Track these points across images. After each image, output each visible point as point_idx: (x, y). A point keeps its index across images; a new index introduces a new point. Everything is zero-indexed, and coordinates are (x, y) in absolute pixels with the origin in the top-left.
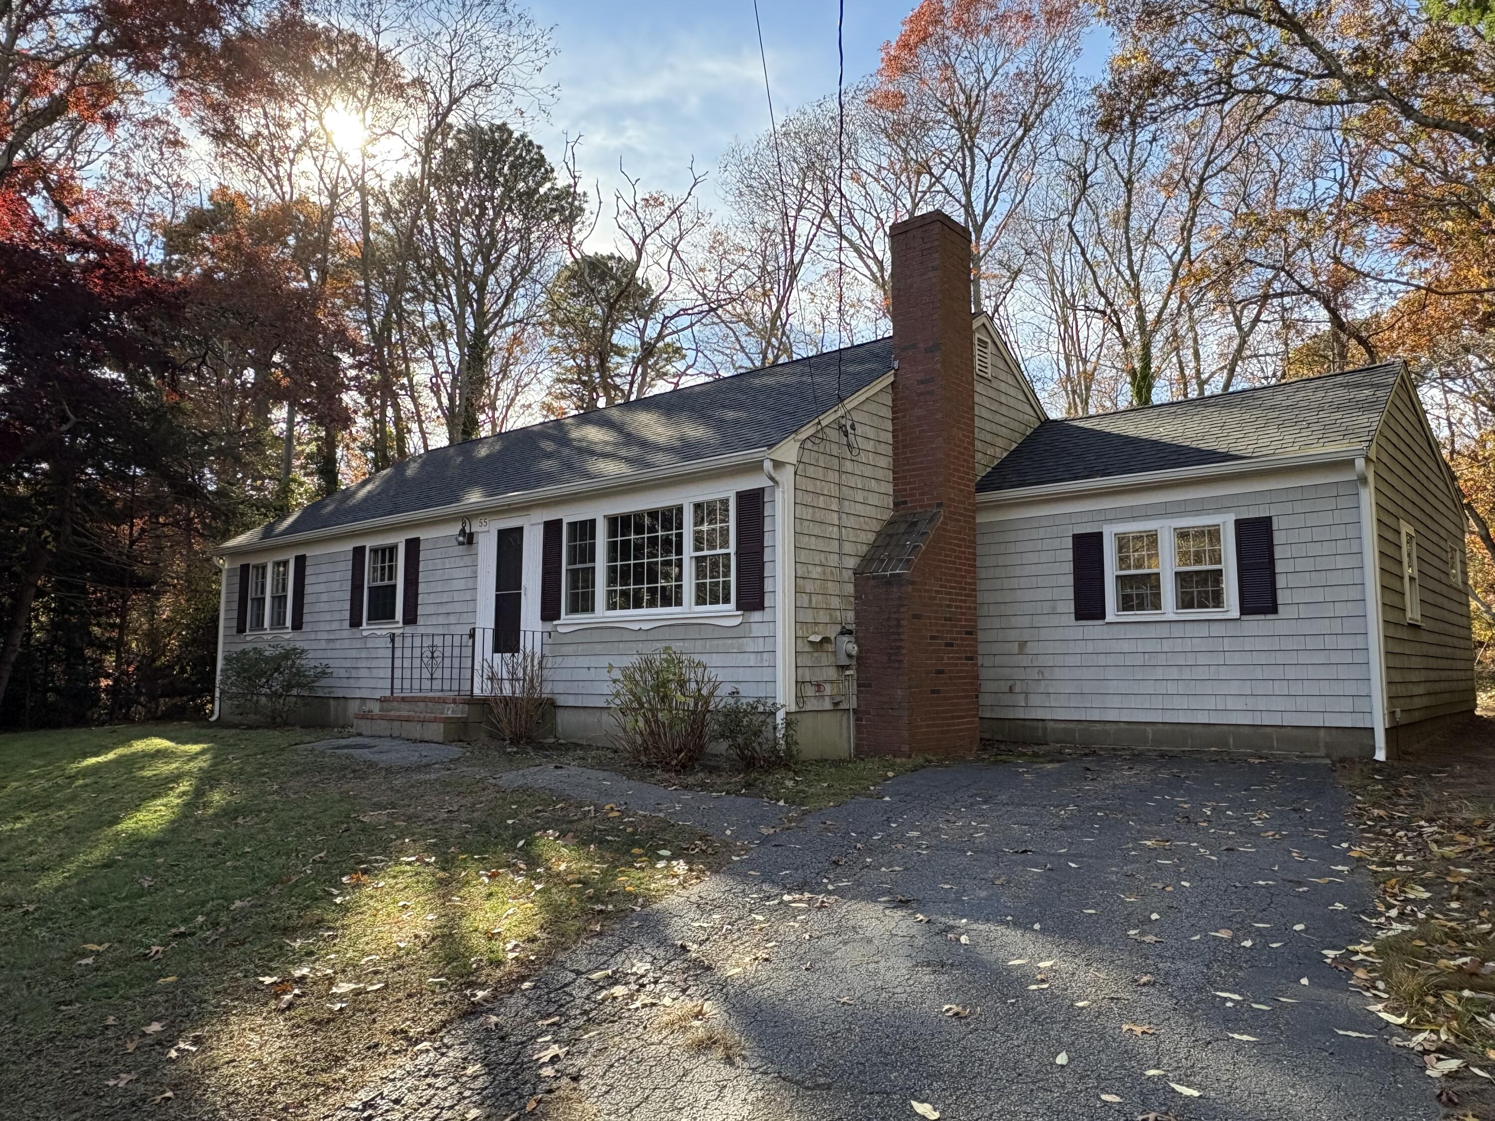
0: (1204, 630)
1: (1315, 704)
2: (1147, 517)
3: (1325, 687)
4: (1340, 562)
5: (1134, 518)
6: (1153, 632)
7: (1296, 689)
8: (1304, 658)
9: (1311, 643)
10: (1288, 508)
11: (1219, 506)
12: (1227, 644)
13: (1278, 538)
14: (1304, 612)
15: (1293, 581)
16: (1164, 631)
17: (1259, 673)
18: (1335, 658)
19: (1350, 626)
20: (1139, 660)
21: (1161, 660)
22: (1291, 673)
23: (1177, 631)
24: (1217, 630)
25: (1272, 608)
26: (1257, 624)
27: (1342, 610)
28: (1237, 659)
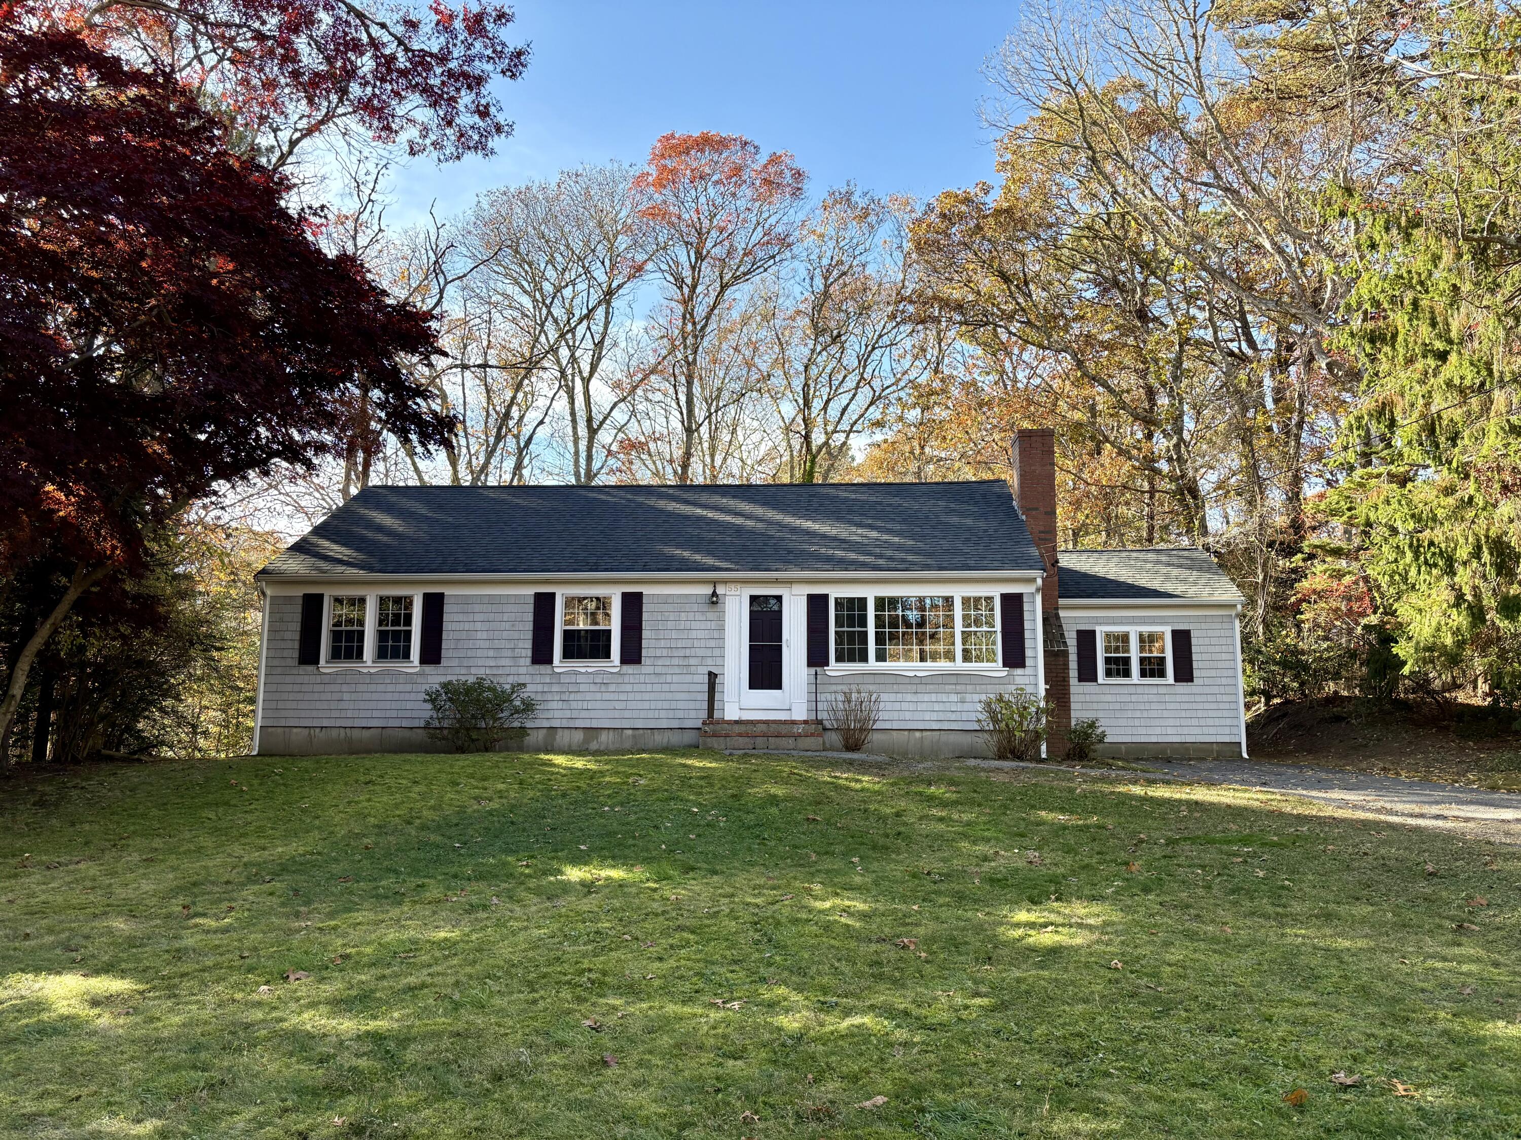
0: (1154, 690)
1: (1212, 731)
2: (1122, 623)
3: (1217, 722)
4: (1224, 656)
5: (1114, 624)
6: (1125, 690)
7: (1203, 722)
8: (1207, 706)
9: (1210, 698)
10: (1198, 626)
11: (1162, 621)
12: (1167, 698)
13: (1194, 641)
14: (1207, 681)
15: (1201, 665)
16: (1132, 690)
17: (1183, 714)
18: (1222, 706)
19: (1229, 690)
20: (1117, 706)
21: (1131, 706)
22: (1200, 713)
23: (1140, 690)
24: (1162, 690)
25: (1190, 679)
26: (1183, 687)
27: (1224, 681)
28: (1172, 706)
